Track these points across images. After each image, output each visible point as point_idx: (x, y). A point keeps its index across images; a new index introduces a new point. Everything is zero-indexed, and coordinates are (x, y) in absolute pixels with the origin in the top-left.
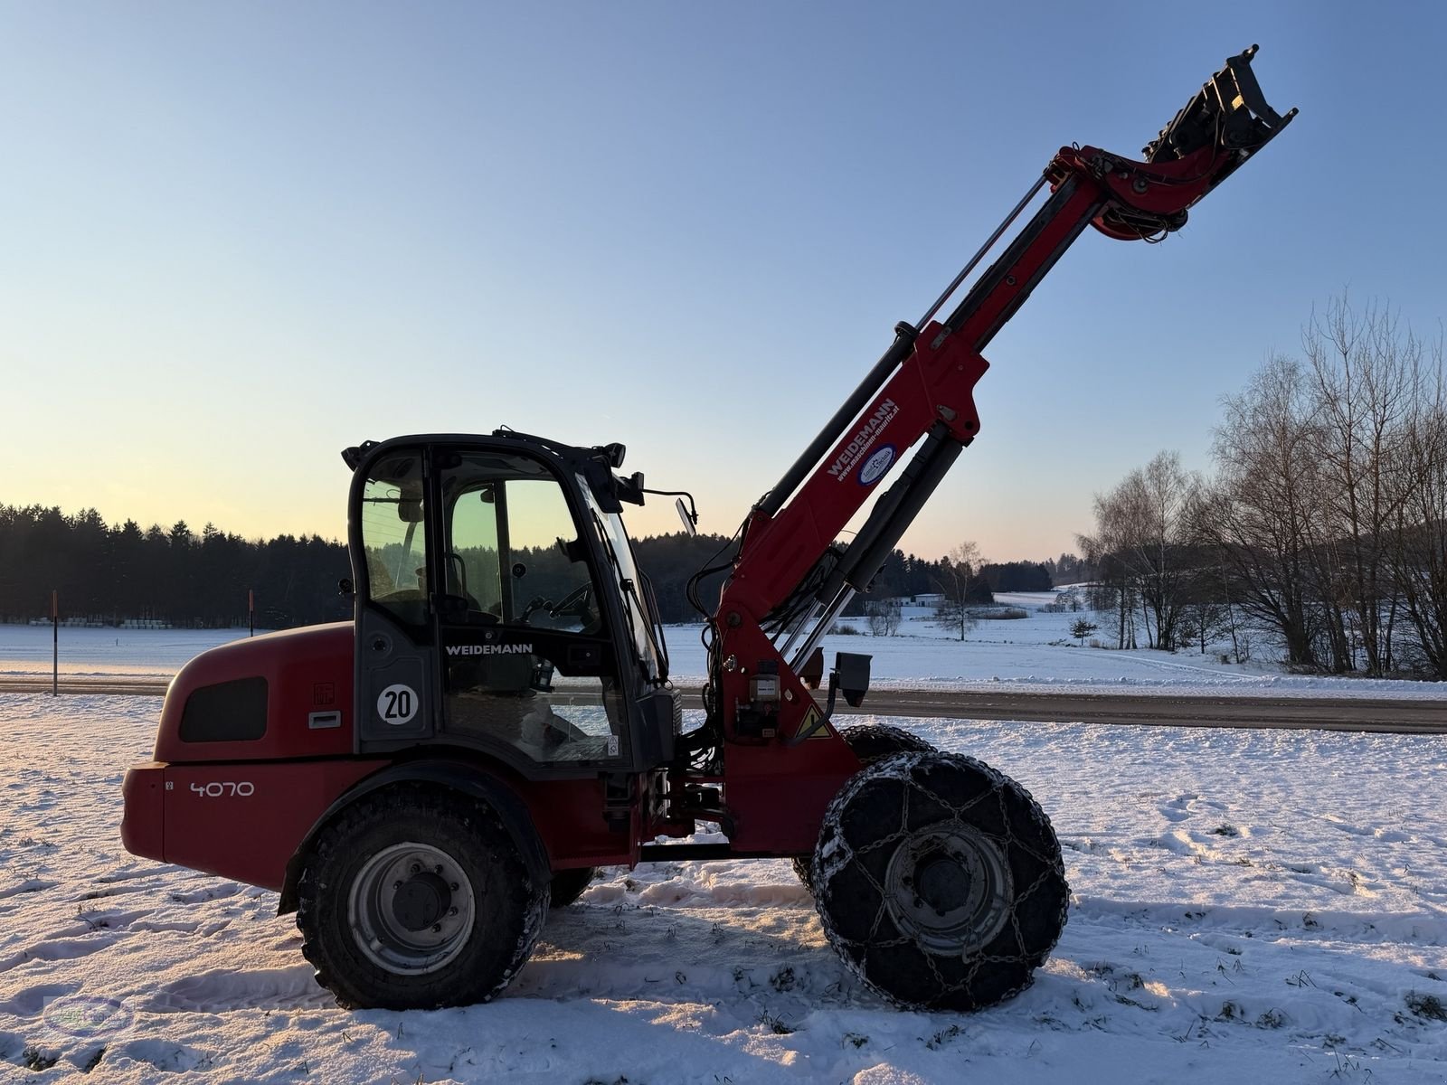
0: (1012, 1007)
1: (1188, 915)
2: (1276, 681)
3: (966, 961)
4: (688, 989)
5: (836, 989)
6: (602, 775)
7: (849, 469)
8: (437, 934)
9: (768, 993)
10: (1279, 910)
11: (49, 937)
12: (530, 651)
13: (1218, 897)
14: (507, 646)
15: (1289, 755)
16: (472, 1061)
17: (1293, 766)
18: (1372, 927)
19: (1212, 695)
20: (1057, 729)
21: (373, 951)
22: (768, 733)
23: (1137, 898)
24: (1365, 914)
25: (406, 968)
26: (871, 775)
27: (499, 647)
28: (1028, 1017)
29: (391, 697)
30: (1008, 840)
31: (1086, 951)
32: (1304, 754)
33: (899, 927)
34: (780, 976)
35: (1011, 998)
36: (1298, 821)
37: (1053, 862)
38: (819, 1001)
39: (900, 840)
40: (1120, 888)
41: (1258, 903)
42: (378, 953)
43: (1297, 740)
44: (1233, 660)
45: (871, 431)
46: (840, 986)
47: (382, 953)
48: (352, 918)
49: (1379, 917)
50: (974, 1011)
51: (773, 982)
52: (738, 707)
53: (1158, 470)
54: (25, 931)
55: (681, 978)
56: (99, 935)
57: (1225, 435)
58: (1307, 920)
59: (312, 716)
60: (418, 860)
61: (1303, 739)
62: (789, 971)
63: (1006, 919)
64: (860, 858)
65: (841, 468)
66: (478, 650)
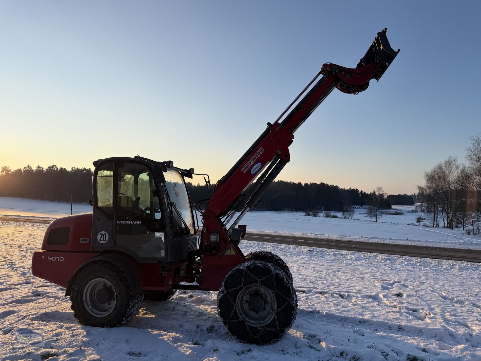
0: (275, 345)
1: (360, 322)
2: (464, 242)
3: (259, 329)
4: (182, 329)
5: (226, 334)
6: (159, 262)
7: (247, 169)
8: (109, 305)
9: (204, 333)
10: (391, 323)
11: (21, 297)
12: (140, 223)
13: (374, 317)
14: (134, 222)
15: (447, 270)
16: (103, 343)
17: (445, 274)
18: (421, 332)
19: (437, 246)
20: (369, 255)
21: (89, 309)
22: (214, 252)
23: (346, 314)
24: (420, 327)
25: (98, 315)
26: (237, 267)
27: (131, 222)
28: (278, 349)
29: (101, 235)
30: (275, 291)
31: (311, 330)
32: (453, 270)
33: (240, 316)
34: (210, 328)
35: (276, 342)
36: (429, 293)
37: (290, 299)
38: (218, 337)
39: (241, 288)
40: (343, 311)
41: (386, 320)
42: (91, 310)
43: (454, 265)
44: (472, 233)
45: (255, 157)
46: (227, 333)
47: (92, 310)
48: (84, 299)
49: (424, 329)
50: (262, 345)
51: (208, 330)
52: (205, 243)
53: (448, 163)
54: (17, 295)
55: (181, 326)
56: (34, 298)
57: (472, 151)
58: (399, 327)
59: (81, 239)
60: (105, 283)
61: (456, 264)
62: (213, 327)
63: (274, 317)
64: (228, 293)
65: (245, 169)
66: (126, 222)
